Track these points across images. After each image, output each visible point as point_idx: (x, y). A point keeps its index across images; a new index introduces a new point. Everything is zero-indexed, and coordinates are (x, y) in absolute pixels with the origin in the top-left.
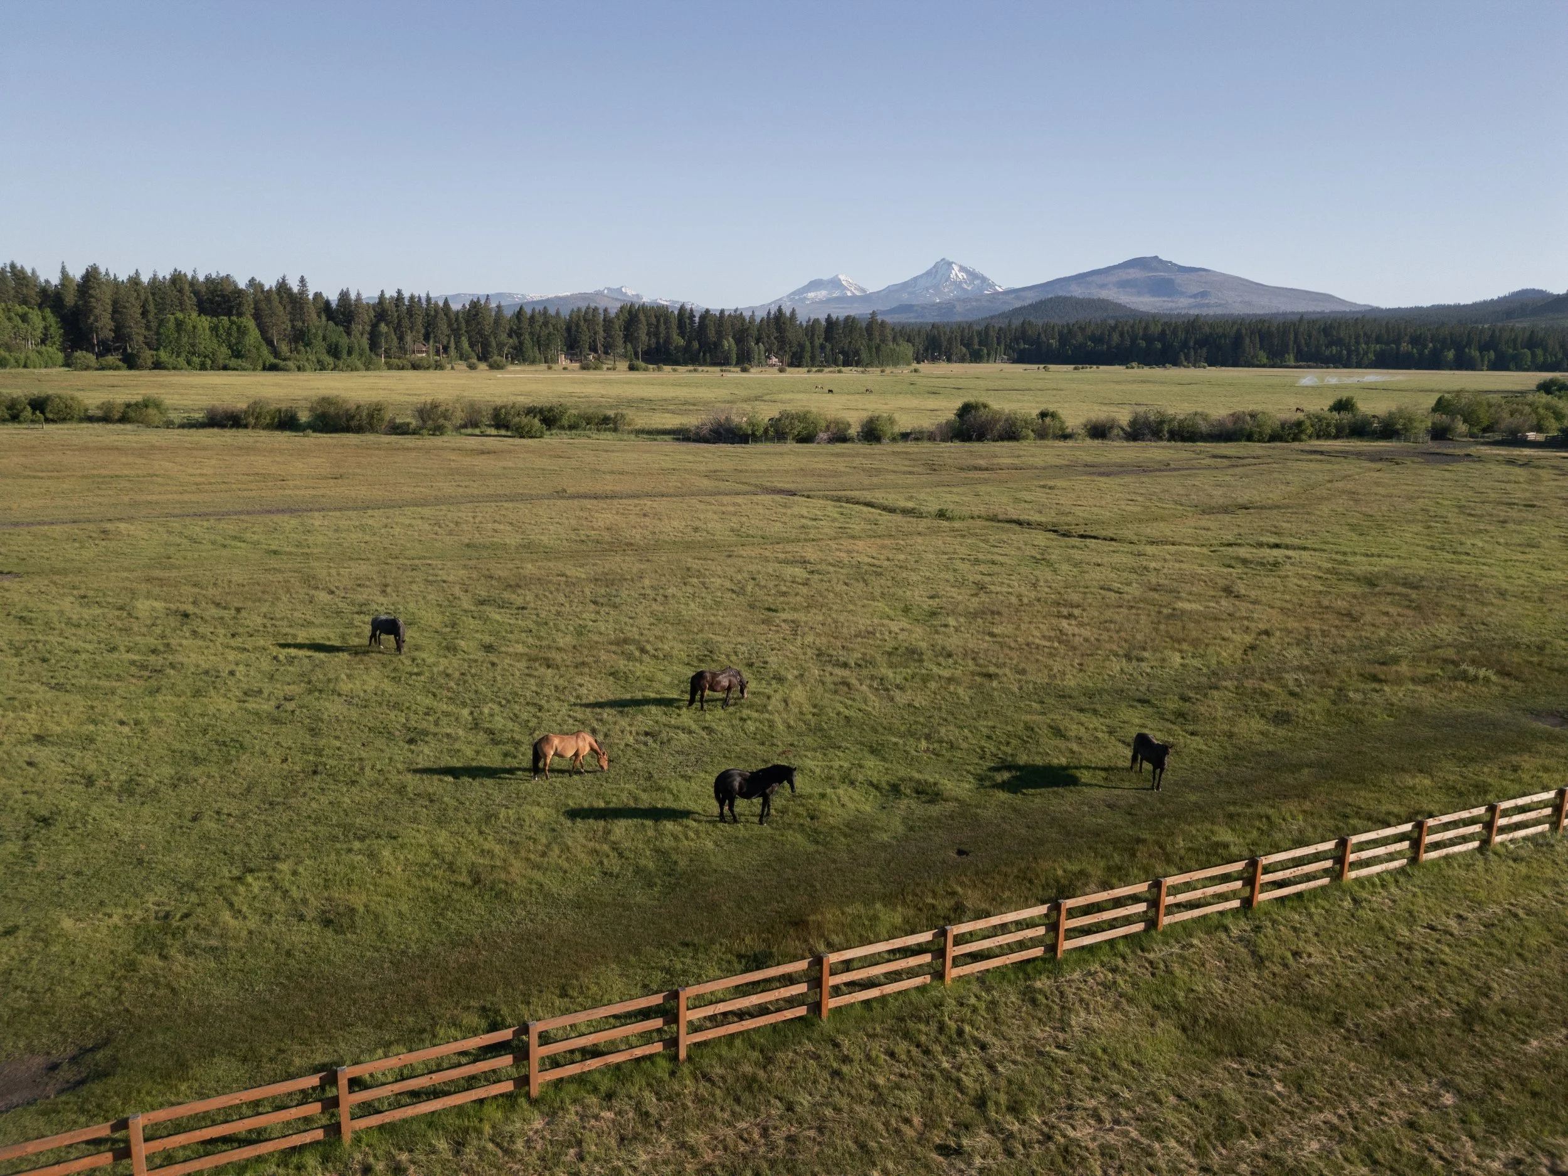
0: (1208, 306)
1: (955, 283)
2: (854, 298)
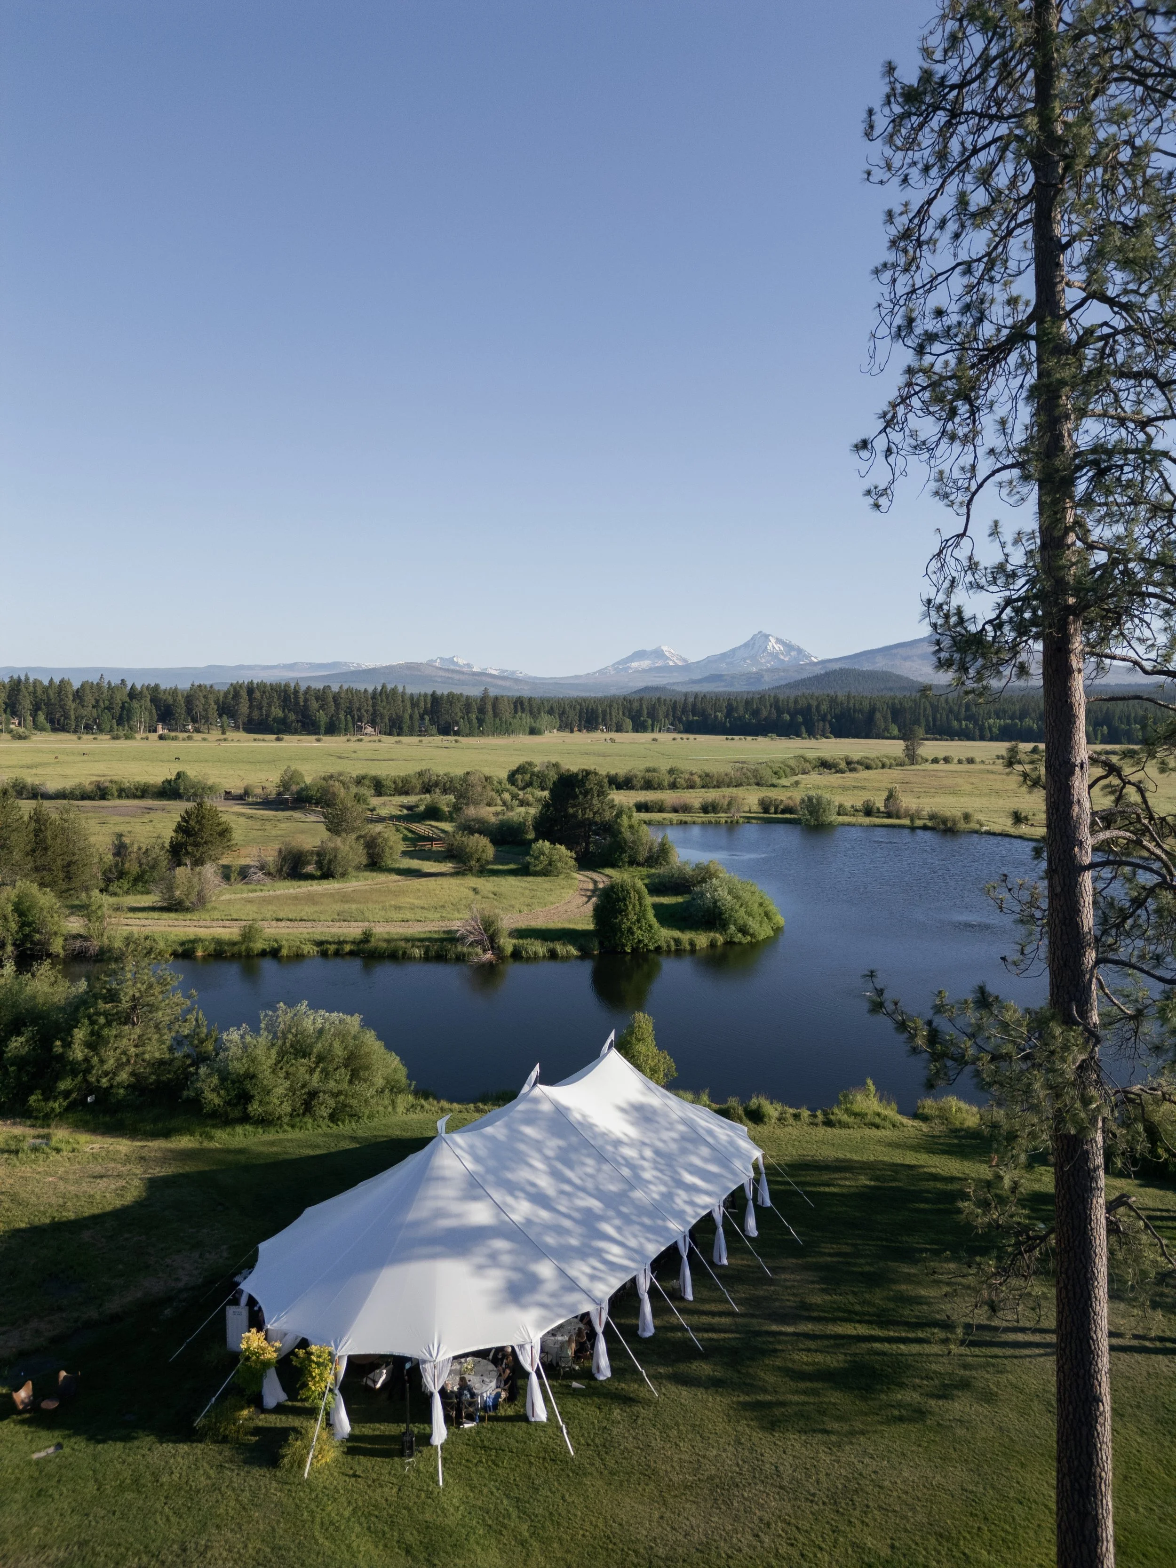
1: (771, 654)
2: (676, 667)
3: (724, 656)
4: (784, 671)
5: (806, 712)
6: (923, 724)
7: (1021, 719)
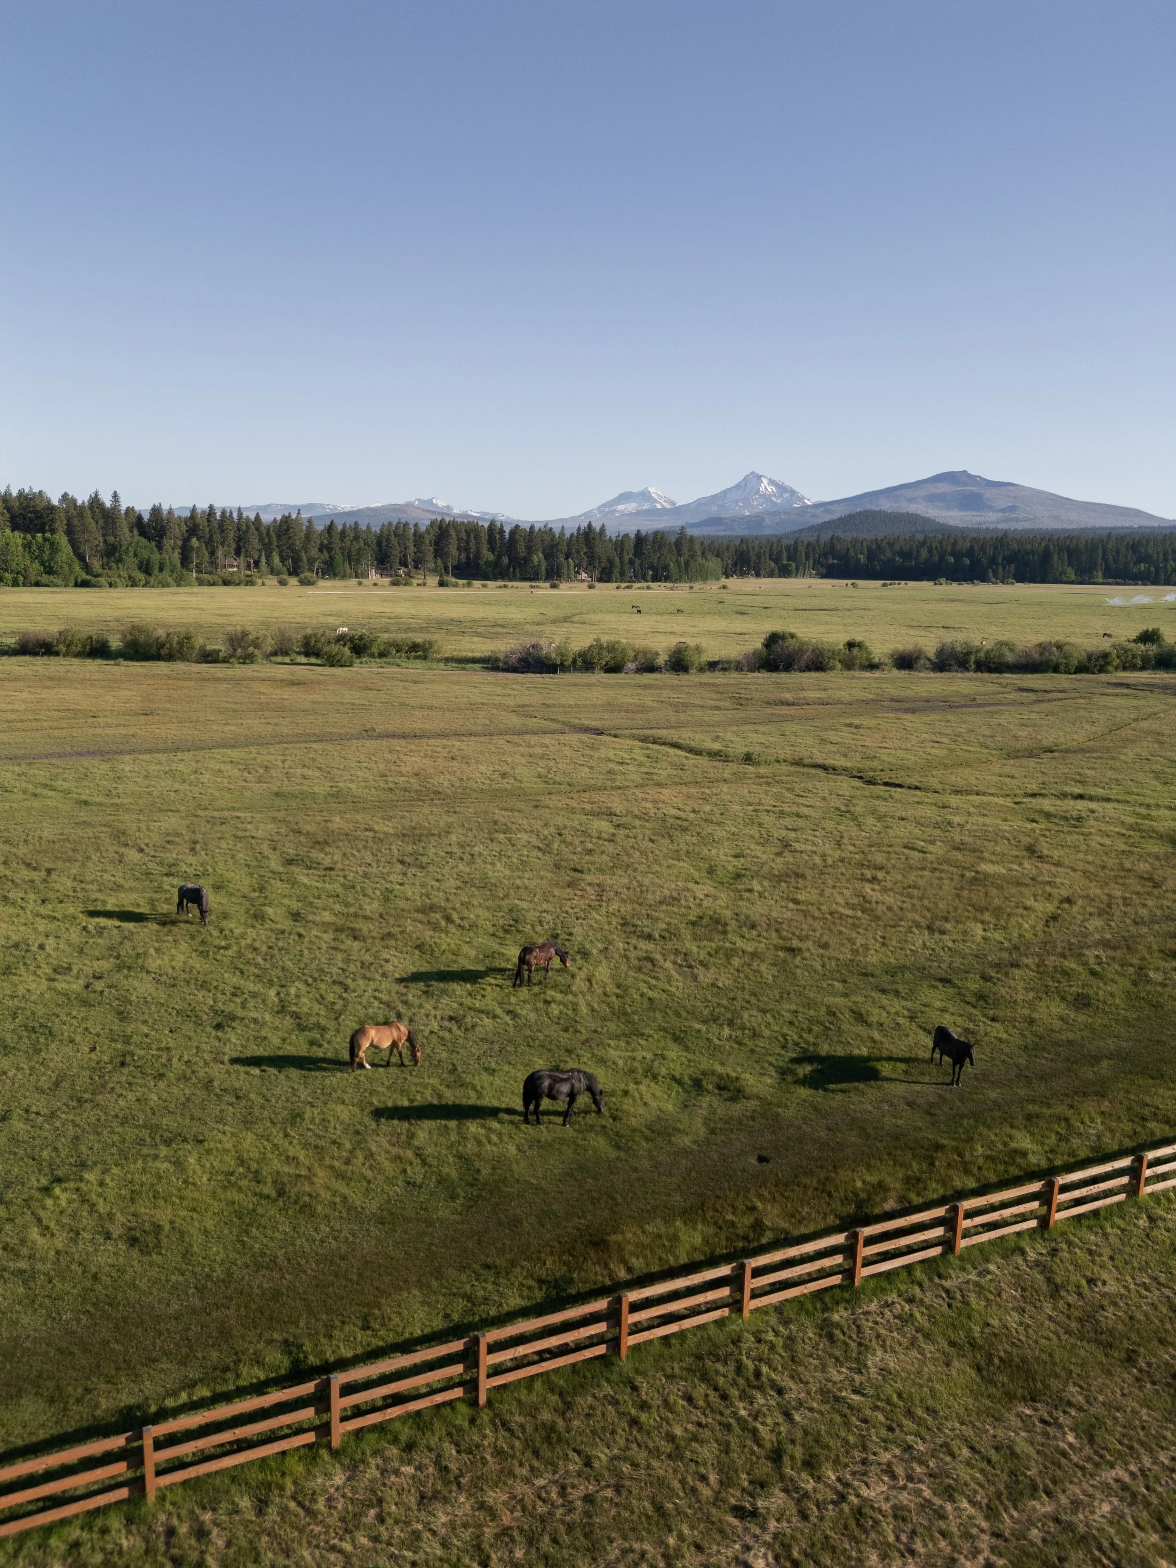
0: (1016, 520)
1: (764, 496)
2: (664, 511)
3: (714, 498)
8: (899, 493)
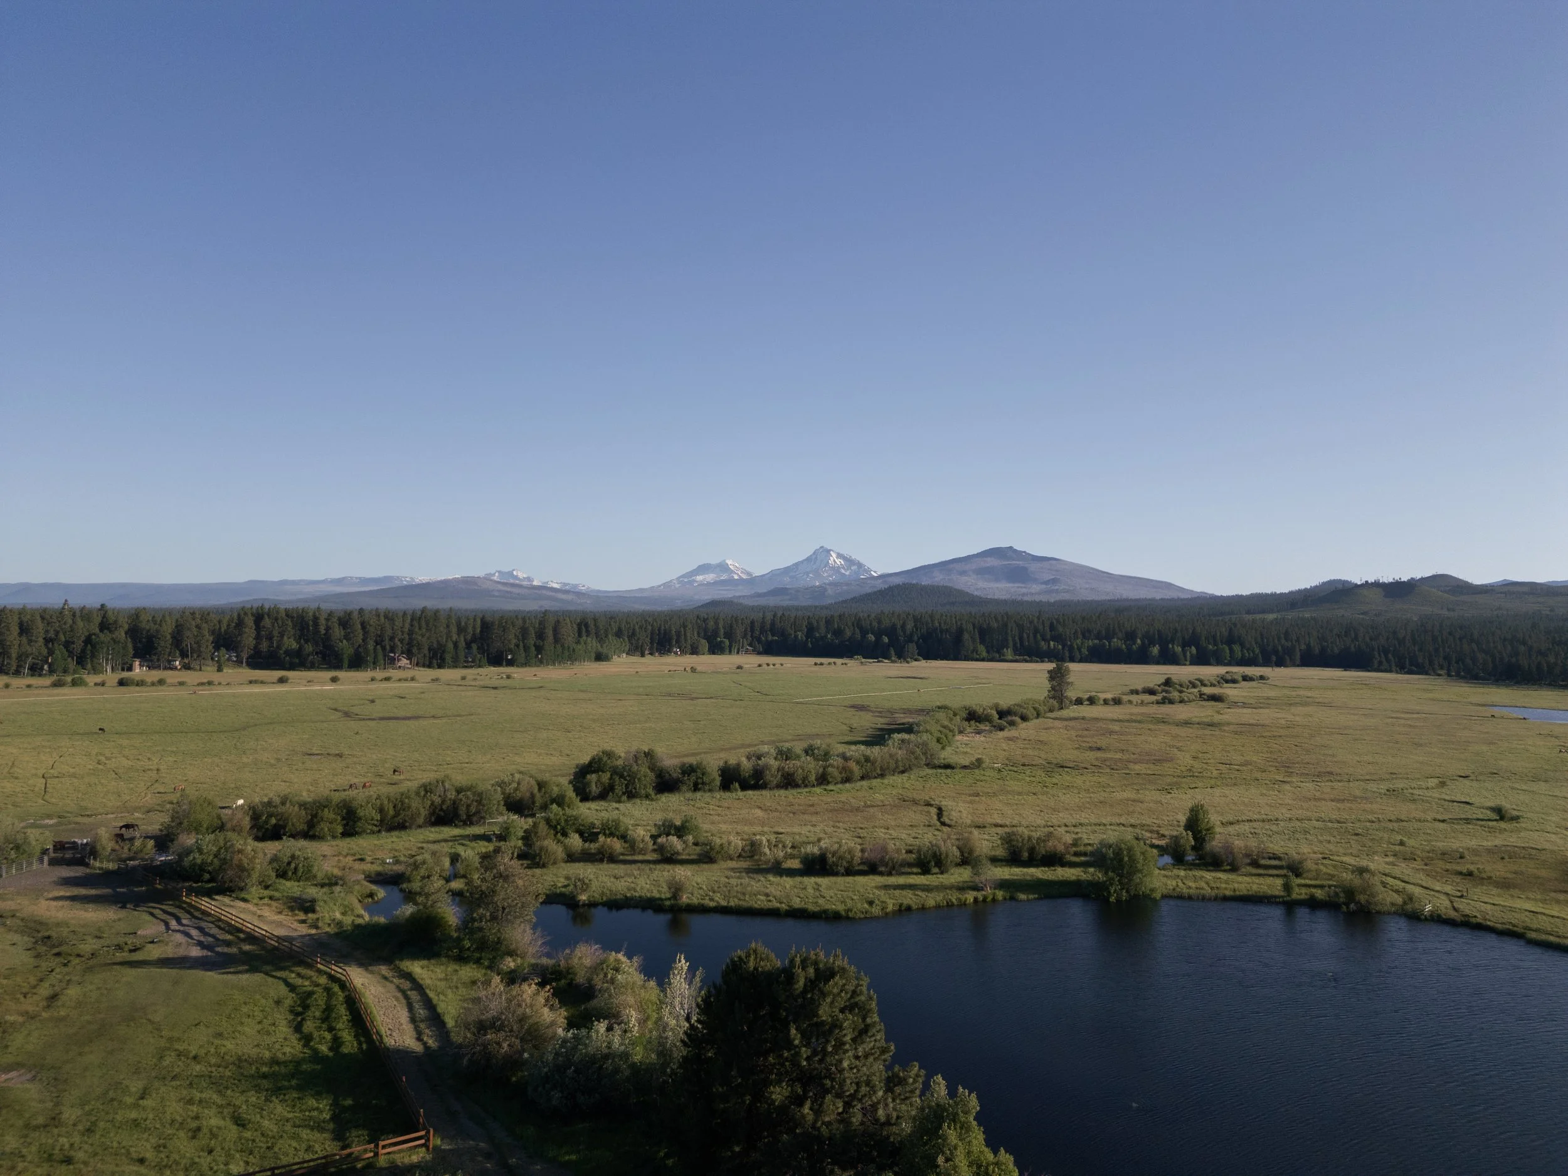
0: (1057, 591)
1: (833, 568)
2: (741, 580)
3: (787, 570)
4: (847, 584)
5: (891, 631)
6: (1011, 644)
7: (1109, 637)
8: (951, 566)
